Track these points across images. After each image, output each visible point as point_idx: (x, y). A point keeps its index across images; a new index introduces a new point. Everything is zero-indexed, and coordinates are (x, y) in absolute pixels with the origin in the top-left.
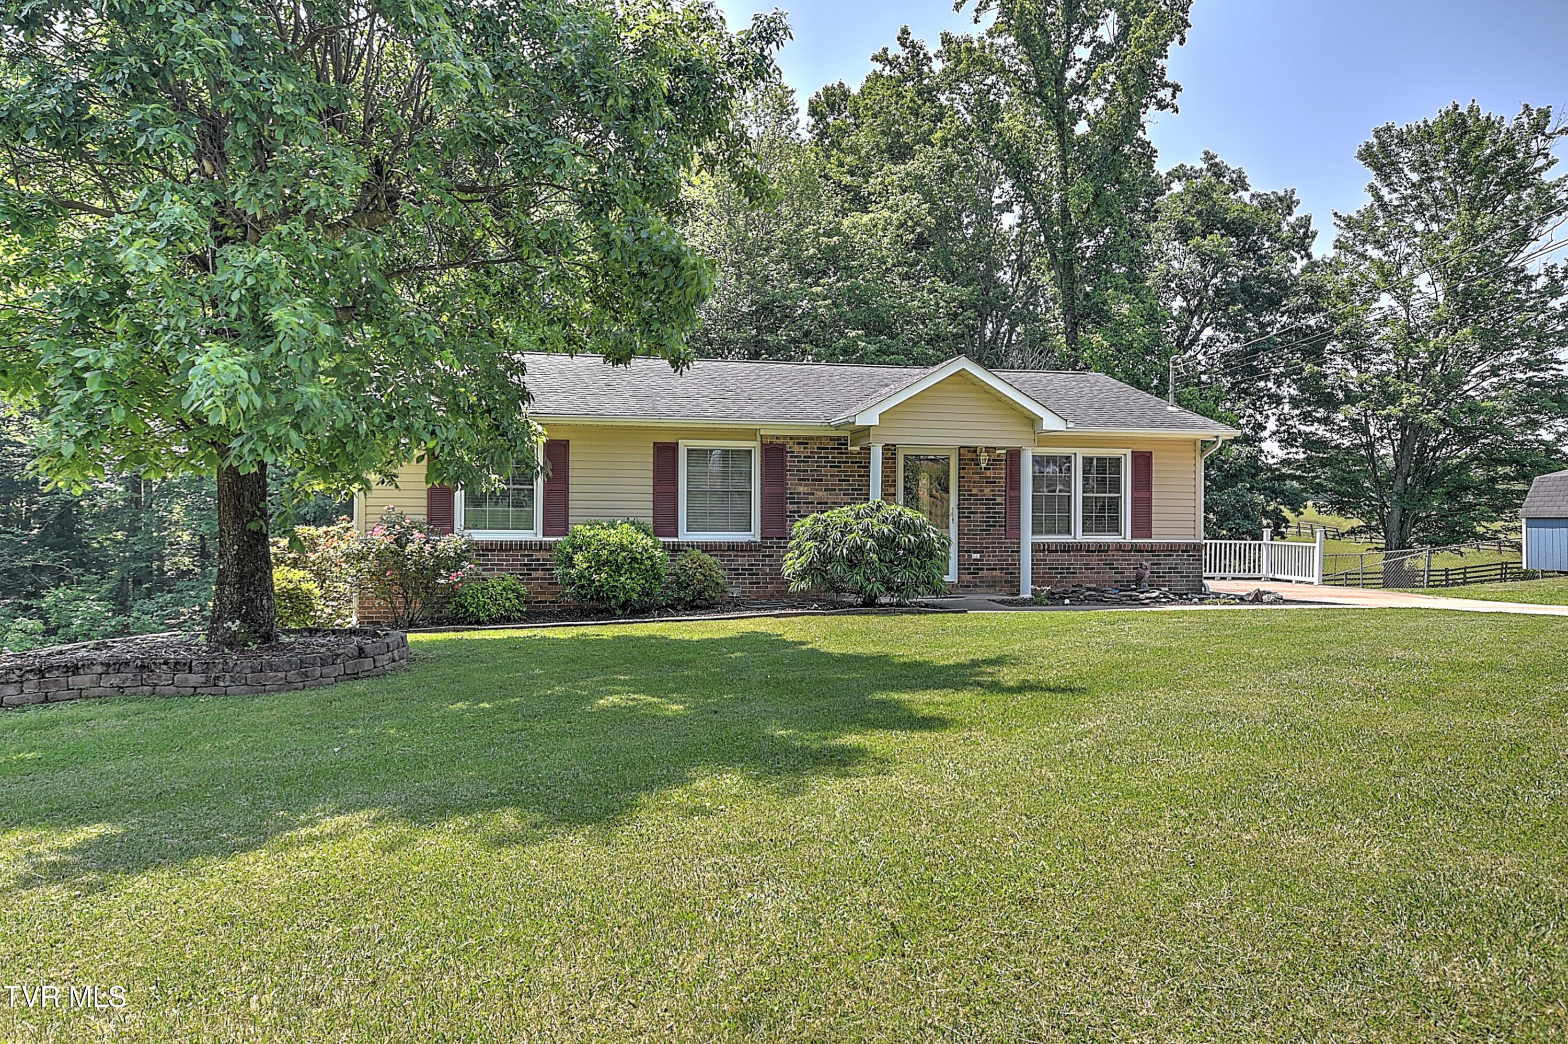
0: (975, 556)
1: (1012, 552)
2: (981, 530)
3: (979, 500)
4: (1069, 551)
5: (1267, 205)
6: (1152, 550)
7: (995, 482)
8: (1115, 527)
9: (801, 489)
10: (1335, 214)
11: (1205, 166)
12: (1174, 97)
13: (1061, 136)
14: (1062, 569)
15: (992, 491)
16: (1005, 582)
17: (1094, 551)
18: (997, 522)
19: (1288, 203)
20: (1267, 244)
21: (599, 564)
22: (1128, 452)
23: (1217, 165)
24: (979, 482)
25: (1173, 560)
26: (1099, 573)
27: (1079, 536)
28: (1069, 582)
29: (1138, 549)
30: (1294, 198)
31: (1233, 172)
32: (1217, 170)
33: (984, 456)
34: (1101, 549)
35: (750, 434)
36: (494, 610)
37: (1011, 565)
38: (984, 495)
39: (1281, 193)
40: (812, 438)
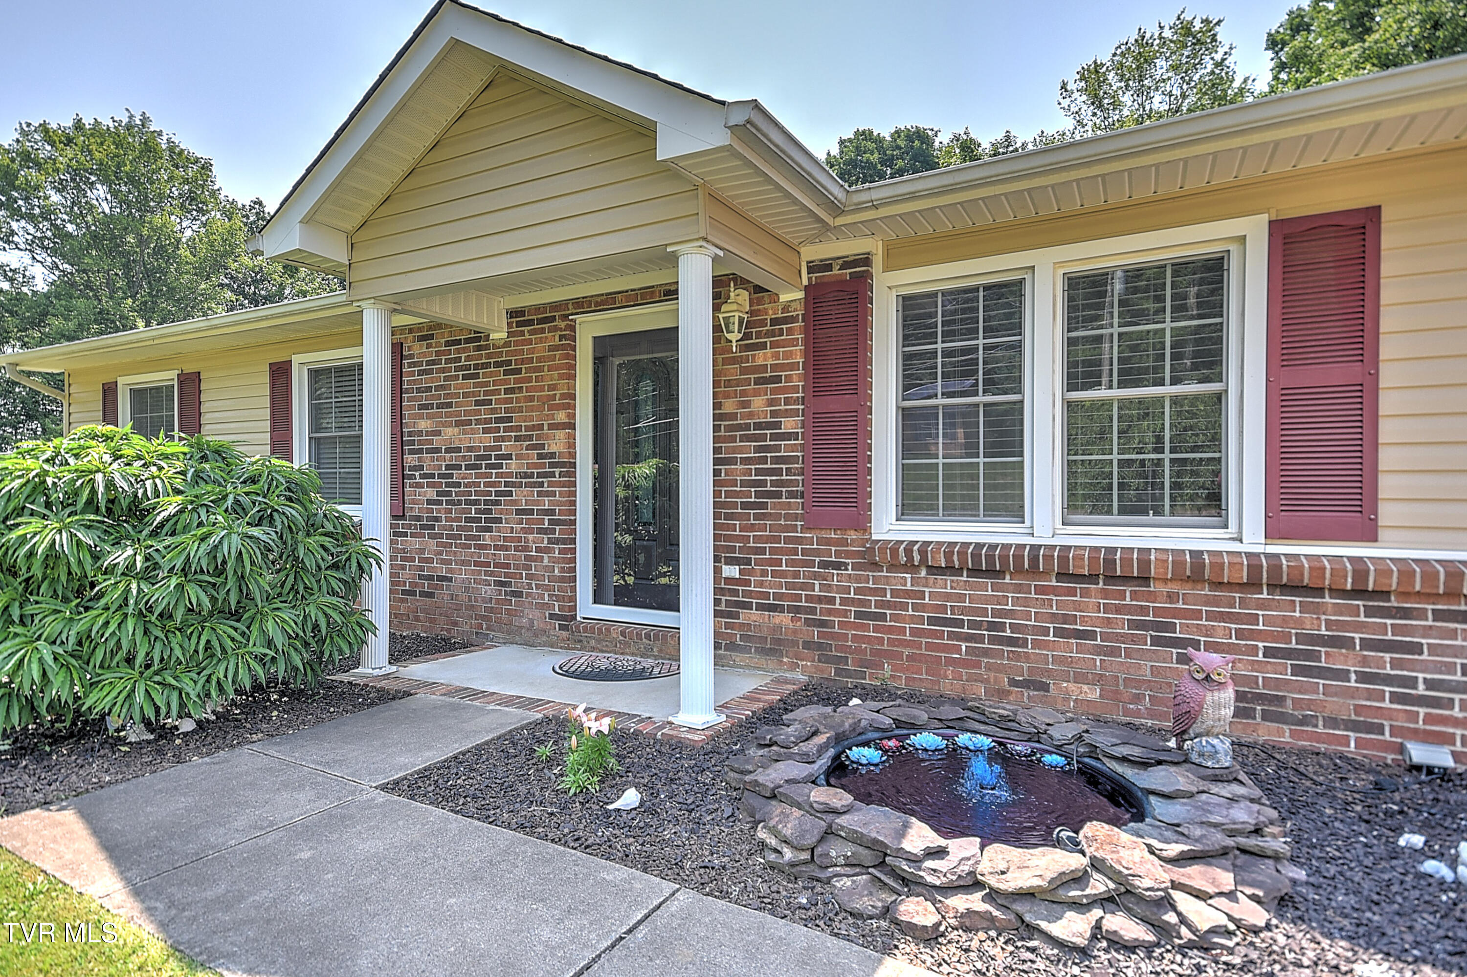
0: (729, 571)
1: (824, 565)
2: (745, 505)
3: (740, 427)
4: (992, 573)
7: (778, 379)
8: (1199, 499)
14: (973, 625)
15: (771, 402)
16: (807, 645)
17: (1092, 578)
18: (781, 483)
22: (1256, 230)
24: (739, 383)
26: (1114, 652)
27: (1045, 526)
28: (999, 669)
29: (1294, 581)
37: (820, 599)
38: (751, 415)
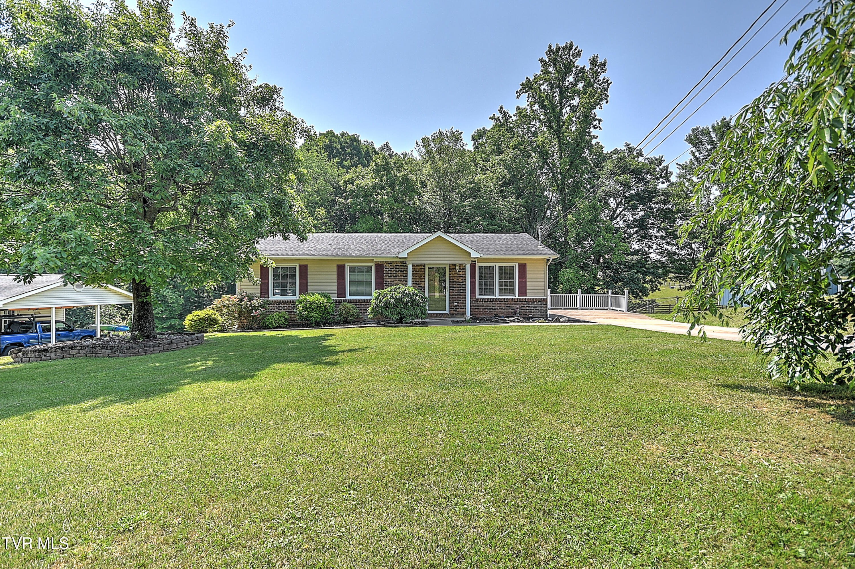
0: (455, 304)
2: (458, 294)
3: (457, 283)
4: (492, 302)
5: (651, 162)
6: (526, 301)
7: (463, 276)
8: (512, 292)
9: (389, 280)
10: (677, 164)
11: (625, 148)
12: (599, 124)
13: (559, 142)
17: (502, 302)
18: (463, 291)
19: (660, 161)
20: (649, 177)
21: (305, 308)
22: (517, 264)
23: (630, 148)
24: (457, 276)
25: (535, 305)
27: (497, 295)
29: (520, 301)
30: (663, 159)
31: (638, 150)
32: (631, 150)
33: (457, 267)
34: (505, 300)
35: (371, 261)
36: (274, 324)
38: (459, 281)
39: (658, 157)
40: (393, 262)
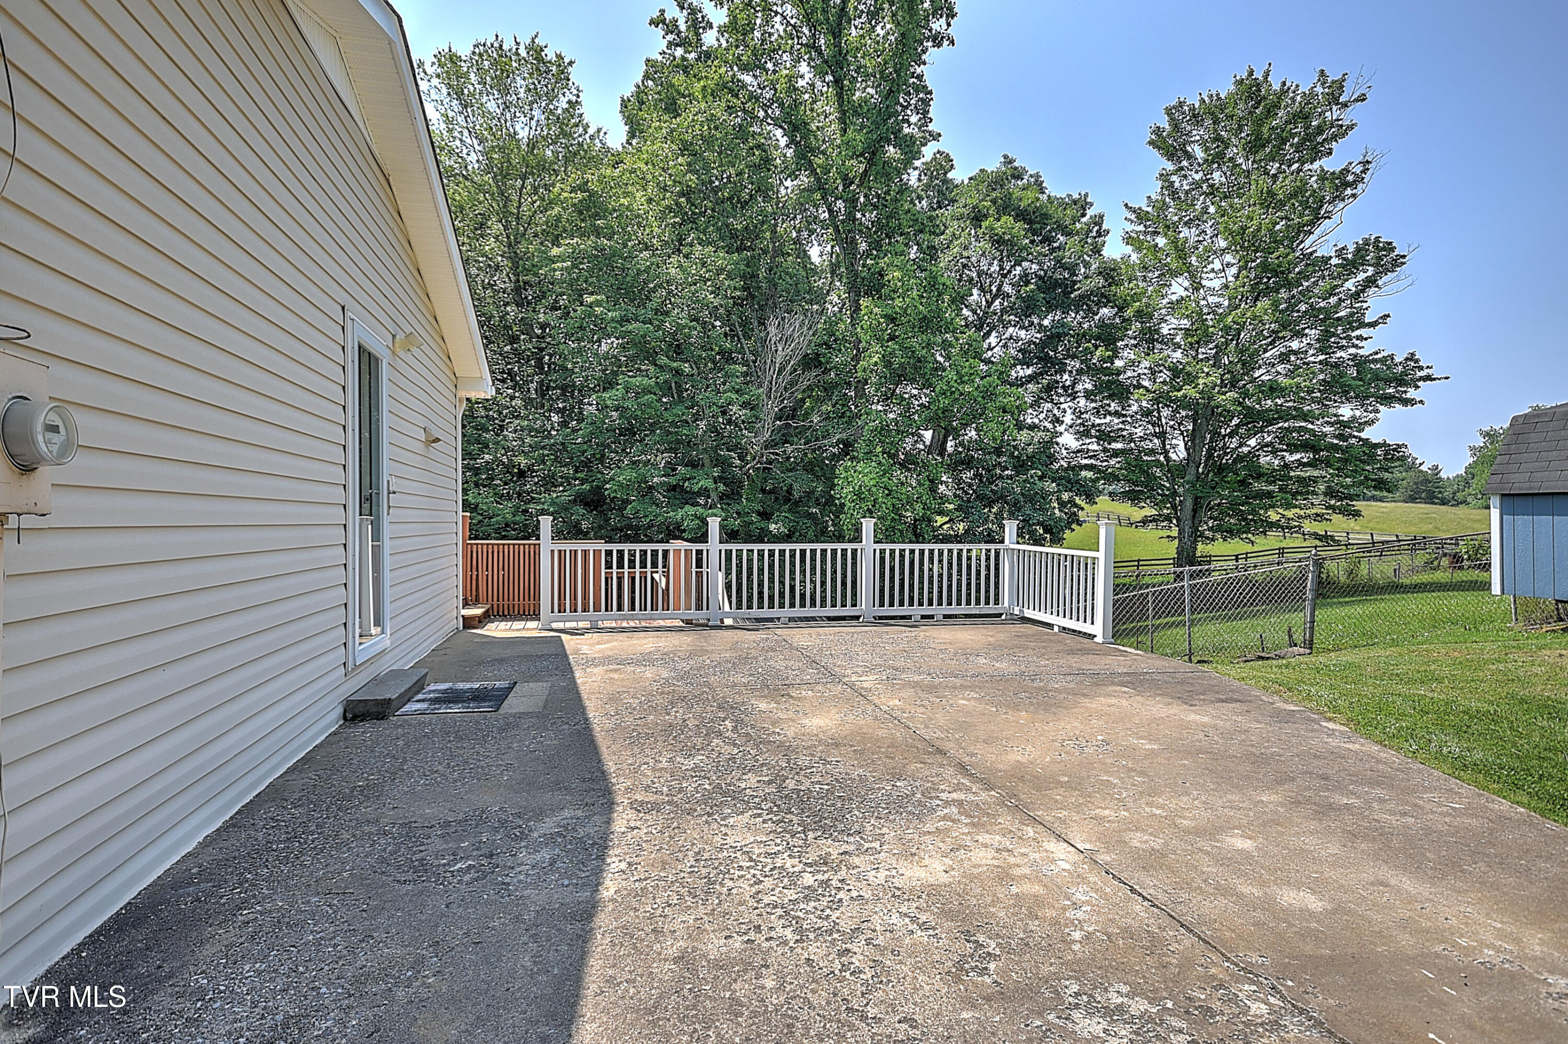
5: (1063, 206)
10: (1126, 205)
11: (1003, 169)
12: (949, 27)
19: (1082, 204)
23: (1016, 168)
31: (1031, 176)
32: (1016, 173)
39: (1076, 196)
